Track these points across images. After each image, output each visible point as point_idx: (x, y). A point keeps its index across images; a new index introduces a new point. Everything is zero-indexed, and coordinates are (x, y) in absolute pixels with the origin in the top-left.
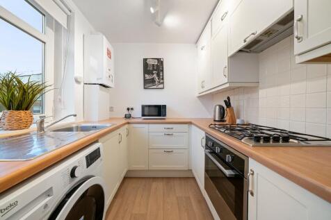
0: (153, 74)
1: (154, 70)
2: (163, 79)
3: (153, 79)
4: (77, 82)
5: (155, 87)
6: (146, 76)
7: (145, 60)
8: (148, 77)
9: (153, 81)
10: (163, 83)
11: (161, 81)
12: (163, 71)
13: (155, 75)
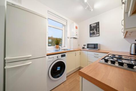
0: (94, 30)
1: (94, 28)
2: (99, 31)
3: (94, 32)
4: (68, 38)
5: (95, 36)
6: (91, 31)
7: (90, 25)
8: (91, 32)
9: (94, 33)
10: (99, 33)
11: (98, 33)
12: (99, 28)
13: (95, 31)
